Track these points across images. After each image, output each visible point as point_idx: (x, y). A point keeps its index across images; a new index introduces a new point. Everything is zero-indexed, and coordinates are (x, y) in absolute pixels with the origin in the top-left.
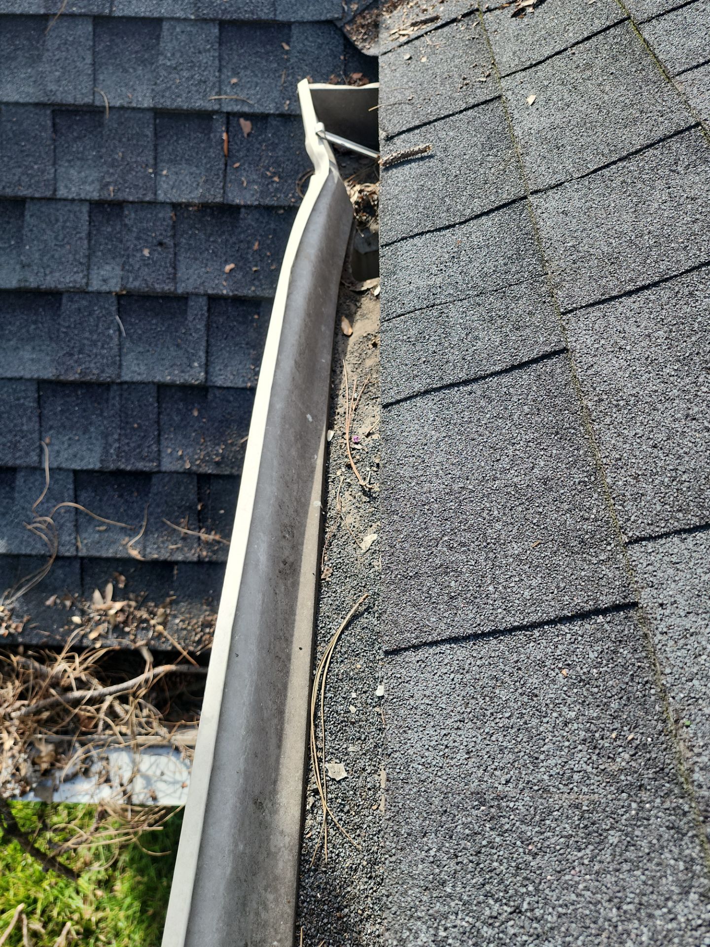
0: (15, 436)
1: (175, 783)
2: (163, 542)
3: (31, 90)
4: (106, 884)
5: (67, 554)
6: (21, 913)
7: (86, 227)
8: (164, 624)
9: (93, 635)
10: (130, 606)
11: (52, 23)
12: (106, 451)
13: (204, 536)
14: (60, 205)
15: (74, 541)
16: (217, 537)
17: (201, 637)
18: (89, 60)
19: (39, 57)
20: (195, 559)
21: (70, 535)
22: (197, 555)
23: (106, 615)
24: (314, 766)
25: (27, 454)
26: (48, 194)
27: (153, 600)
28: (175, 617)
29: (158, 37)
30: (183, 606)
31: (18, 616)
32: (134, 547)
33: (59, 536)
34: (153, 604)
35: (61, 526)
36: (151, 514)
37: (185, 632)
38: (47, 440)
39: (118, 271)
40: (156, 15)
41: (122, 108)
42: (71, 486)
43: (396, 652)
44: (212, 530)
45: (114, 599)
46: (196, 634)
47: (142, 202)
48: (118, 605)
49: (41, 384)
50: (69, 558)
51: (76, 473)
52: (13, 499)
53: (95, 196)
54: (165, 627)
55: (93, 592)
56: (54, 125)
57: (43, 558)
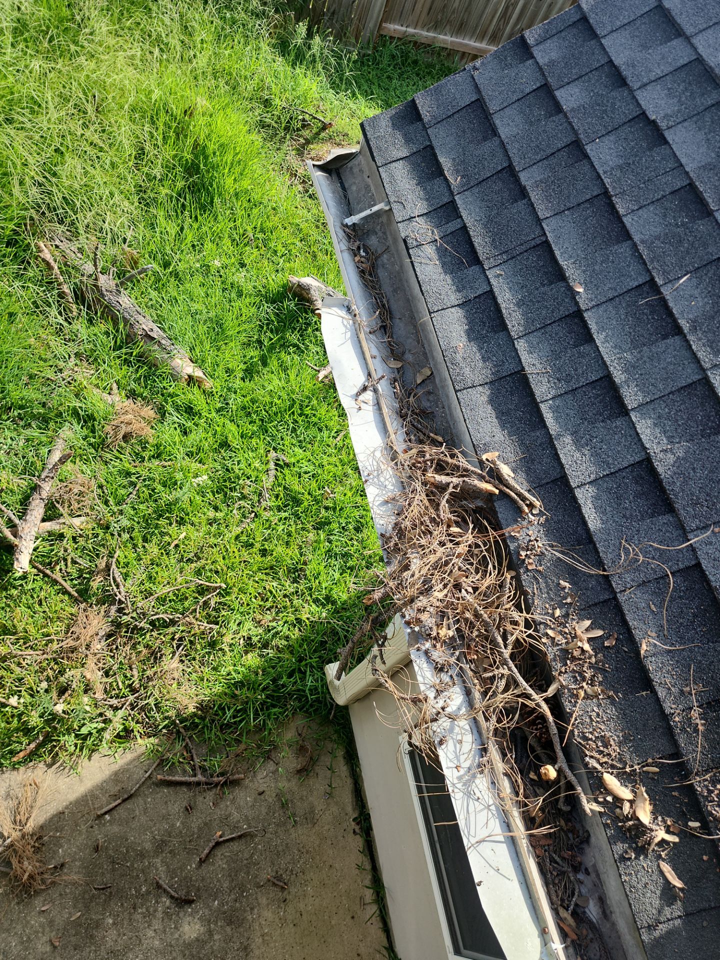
0: (706, 501)
1: (457, 757)
2: (668, 672)
4: (249, 645)
5: (614, 585)
6: (220, 587)
8: (587, 697)
9: (550, 632)
10: (590, 658)
13: (695, 714)
15: (629, 586)
16: (701, 728)
17: (591, 739)
20: (668, 711)
21: (633, 580)
22: (672, 711)
23: (573, 638)
25: (695, 517)
27: (605, 677)
28: (599, 705)
30: (612, 711)
31: (539, 561)
32: (649, 644)
33: (628, 572)
34: (601, 679)
35: (637, 569)
36: (691, 651)
37: (588, 720)
38: (717, 530)
42: (681, 566)
44: (706, 720)
45: (590, 640)
46: (591, 733)
48: (587, 647)
50: (611, 585)
51: (698, 566)
52: (642, 519)
54: (584, 698)
55: (588, 619)
57: (600, 564)
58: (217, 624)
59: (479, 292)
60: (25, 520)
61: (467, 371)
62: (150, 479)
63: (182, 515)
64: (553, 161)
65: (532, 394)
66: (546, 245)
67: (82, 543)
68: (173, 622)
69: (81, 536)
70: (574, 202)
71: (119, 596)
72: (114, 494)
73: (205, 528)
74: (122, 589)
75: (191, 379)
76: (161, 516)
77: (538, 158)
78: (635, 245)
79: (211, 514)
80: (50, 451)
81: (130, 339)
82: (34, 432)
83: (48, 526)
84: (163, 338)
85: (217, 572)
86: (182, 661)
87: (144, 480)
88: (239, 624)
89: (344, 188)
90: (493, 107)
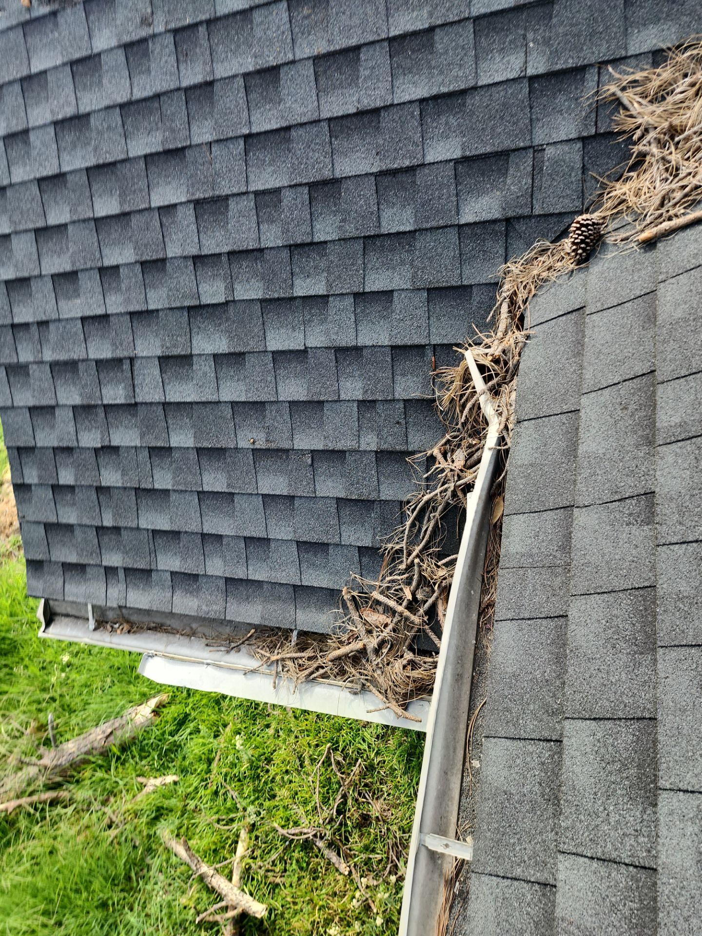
3: (323, 339)
6: (329, 749)
7: (356, 415)
11: (331, 299)
12: (374, 537)
14: (342, 403)
18: (353, 319)
19: (326, 319)
24: (467, 760)
26: (336, 398)
29: (391, 302)
38: (343, 530)
39: (375, 439)
40: (390, 289)
41: (373, 346)
43: (488, 737)
47: (386, 401)
49: (338, 500)
51: (360, 548)
53: (360, 398)
56: (336, 358)
58: (357, 760)
59: (169, 578)
60: (225, 896)
61: (215, 607)
62: (226, 775)
63: (263, 758)
64: (103, 504)
65: (241, 580)
66: (155, 532)
67: (258, 853)
68: (344, 797)
69: (253, 852)
70: (134, 506)
71: (310, 835)
72: (230, 810)
73: (279, 742)
74: (305, 830)
75: (156, 712)
76: (258, 777)
77: (98, 510)
78: (174, 491)
79: (271, 731)
80: (175, 855)
81: (105, 754)
82: (155, 863)
83: (236, 877)
84: (113, 724)
85: (317, 745)
86: (377, 799)
87: (225, 780)
88: (364, 740)
89: (67, 615)
90: (53, 519)
